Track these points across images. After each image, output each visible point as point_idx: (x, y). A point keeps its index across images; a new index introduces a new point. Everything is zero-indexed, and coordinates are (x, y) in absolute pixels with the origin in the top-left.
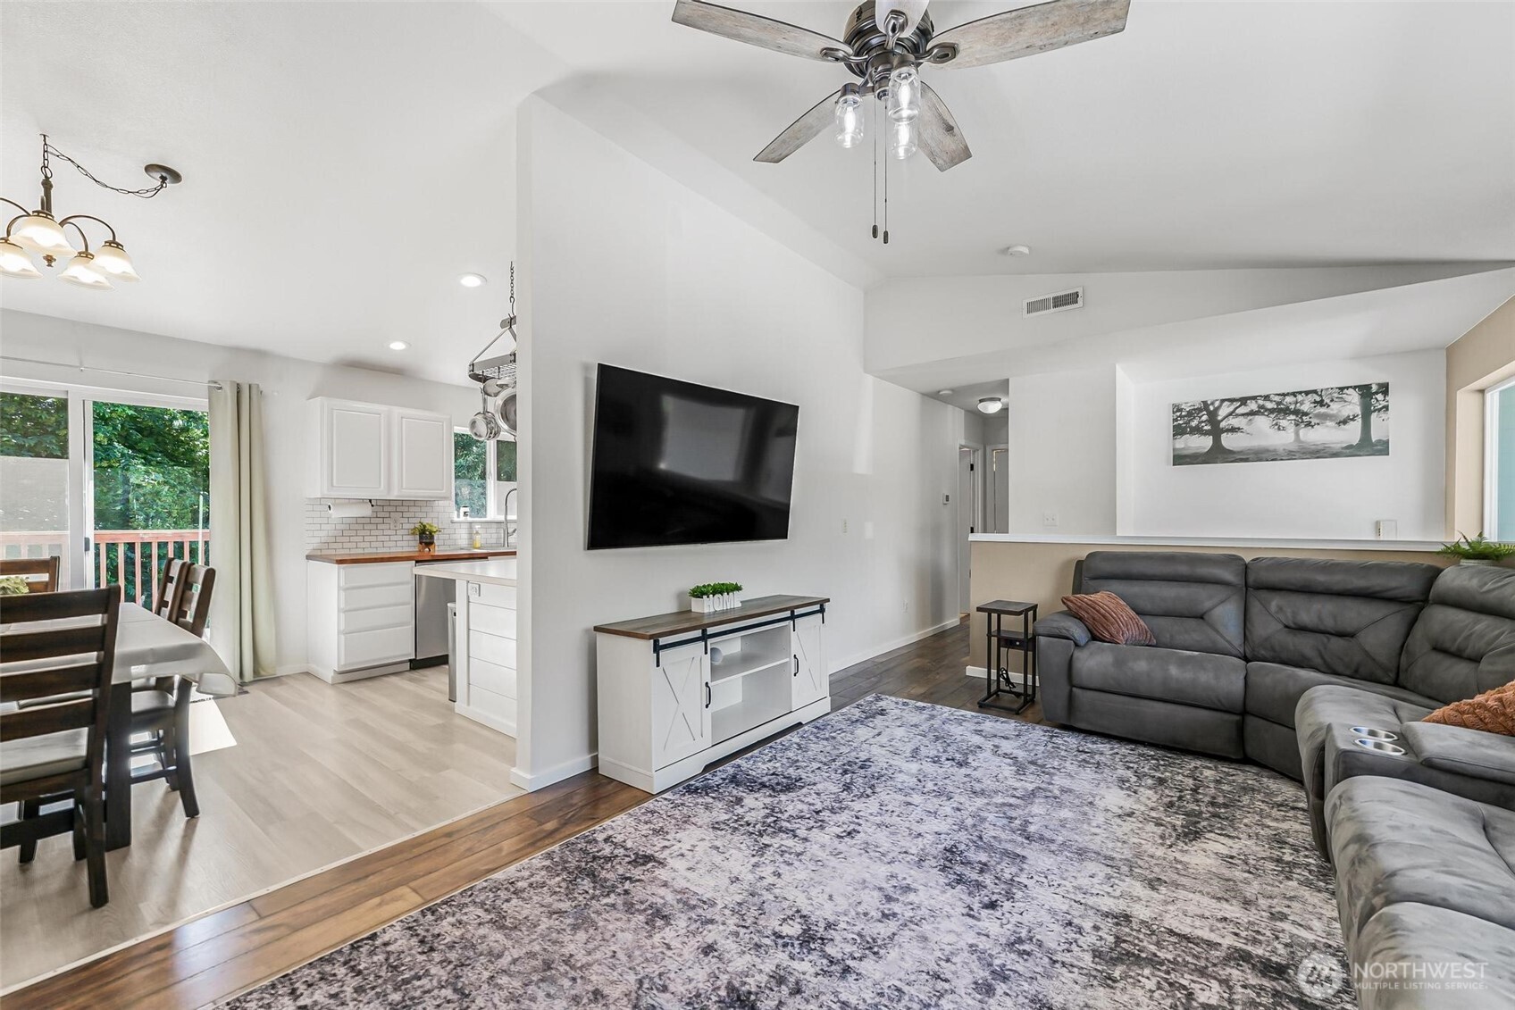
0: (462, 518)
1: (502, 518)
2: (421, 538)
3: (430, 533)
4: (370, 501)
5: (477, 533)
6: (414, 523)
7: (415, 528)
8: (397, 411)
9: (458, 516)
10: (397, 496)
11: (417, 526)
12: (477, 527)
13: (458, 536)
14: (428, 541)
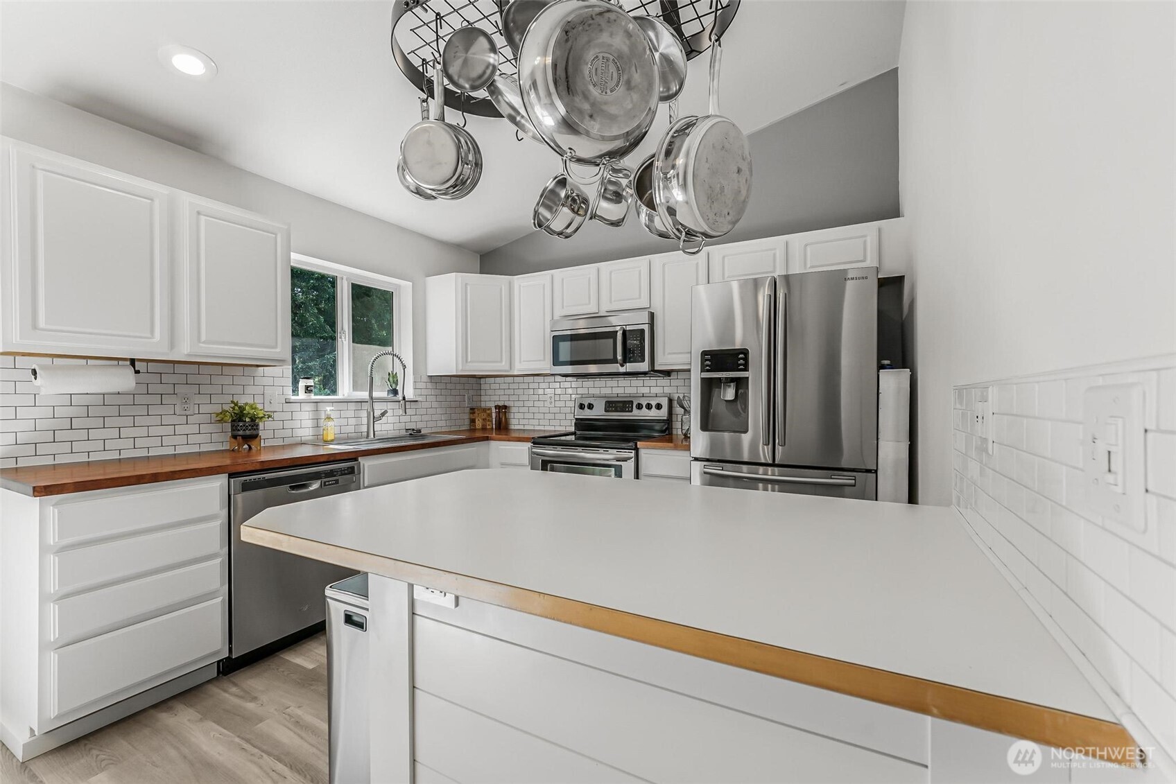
0: (302, 395)
1: (364, 395)
2: (234, 428)
3: (253, 419)
4: (133, 362)
5: (329, 418)
6: (222, 403)
7: (224, 412)
8: (187, 201)
9: (295, 391)
10: (189, 355)
11: (227, 407)
12: (328, 409)
13: (297, 424)
14: (248, 432)
